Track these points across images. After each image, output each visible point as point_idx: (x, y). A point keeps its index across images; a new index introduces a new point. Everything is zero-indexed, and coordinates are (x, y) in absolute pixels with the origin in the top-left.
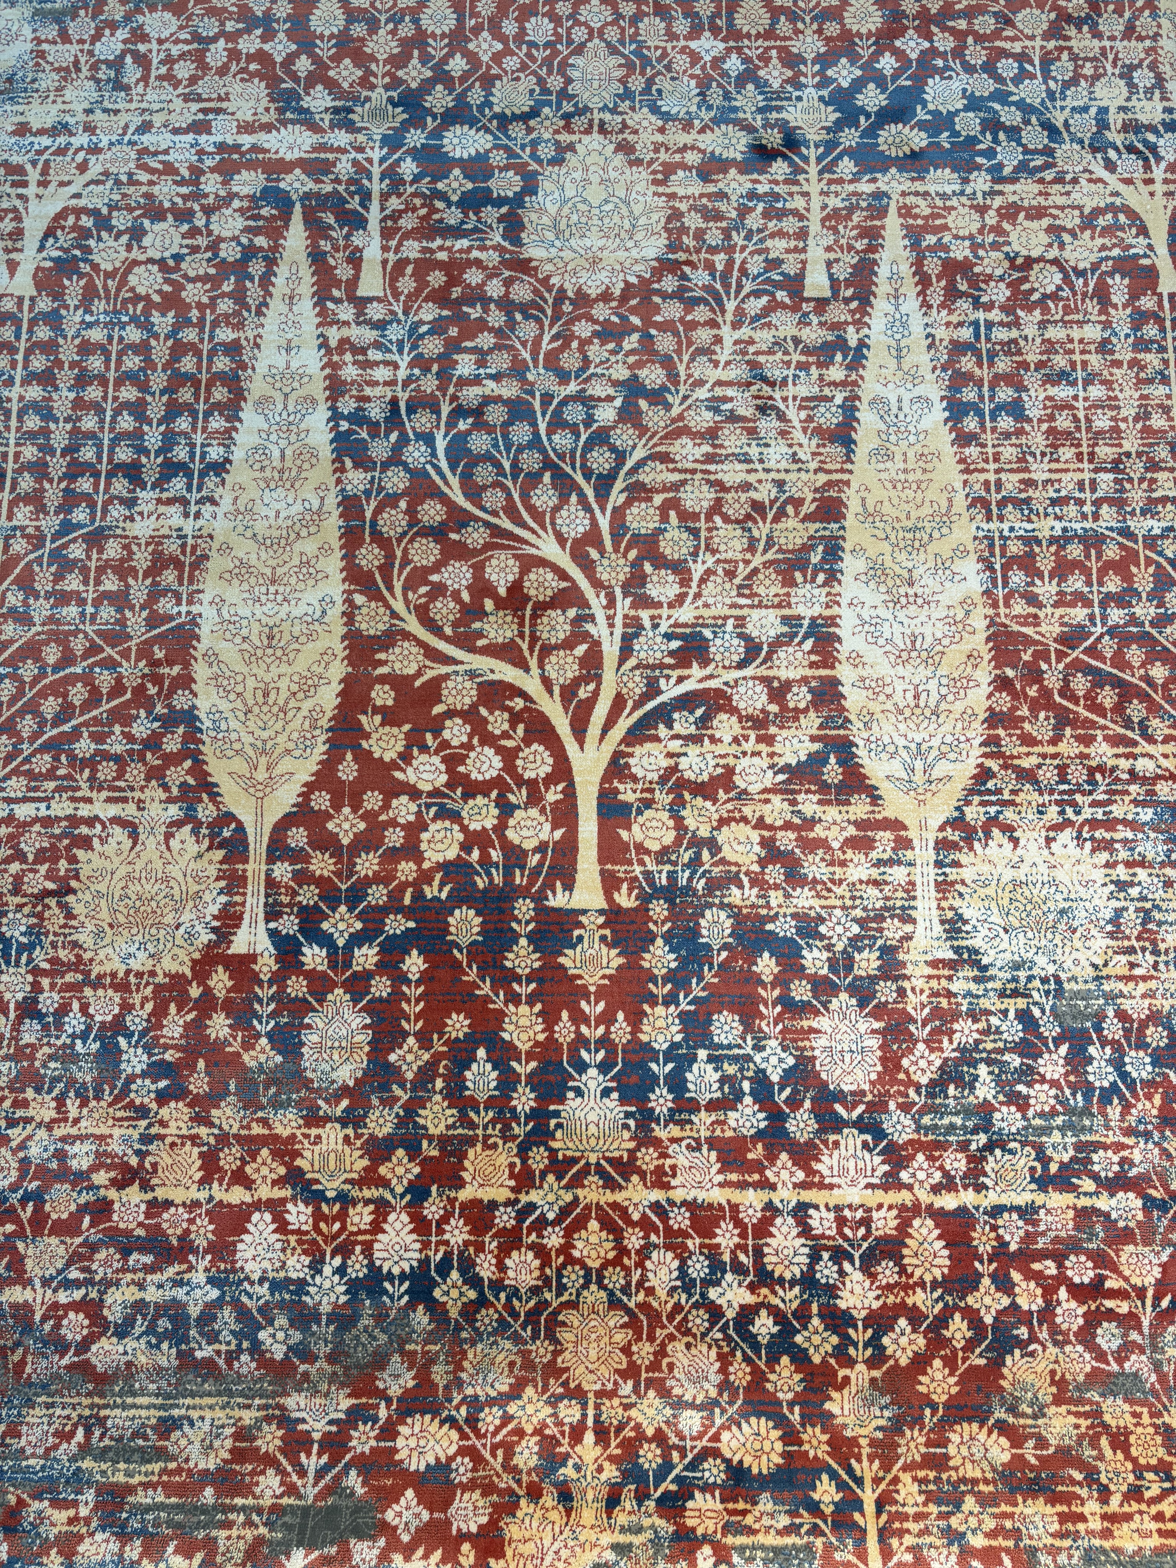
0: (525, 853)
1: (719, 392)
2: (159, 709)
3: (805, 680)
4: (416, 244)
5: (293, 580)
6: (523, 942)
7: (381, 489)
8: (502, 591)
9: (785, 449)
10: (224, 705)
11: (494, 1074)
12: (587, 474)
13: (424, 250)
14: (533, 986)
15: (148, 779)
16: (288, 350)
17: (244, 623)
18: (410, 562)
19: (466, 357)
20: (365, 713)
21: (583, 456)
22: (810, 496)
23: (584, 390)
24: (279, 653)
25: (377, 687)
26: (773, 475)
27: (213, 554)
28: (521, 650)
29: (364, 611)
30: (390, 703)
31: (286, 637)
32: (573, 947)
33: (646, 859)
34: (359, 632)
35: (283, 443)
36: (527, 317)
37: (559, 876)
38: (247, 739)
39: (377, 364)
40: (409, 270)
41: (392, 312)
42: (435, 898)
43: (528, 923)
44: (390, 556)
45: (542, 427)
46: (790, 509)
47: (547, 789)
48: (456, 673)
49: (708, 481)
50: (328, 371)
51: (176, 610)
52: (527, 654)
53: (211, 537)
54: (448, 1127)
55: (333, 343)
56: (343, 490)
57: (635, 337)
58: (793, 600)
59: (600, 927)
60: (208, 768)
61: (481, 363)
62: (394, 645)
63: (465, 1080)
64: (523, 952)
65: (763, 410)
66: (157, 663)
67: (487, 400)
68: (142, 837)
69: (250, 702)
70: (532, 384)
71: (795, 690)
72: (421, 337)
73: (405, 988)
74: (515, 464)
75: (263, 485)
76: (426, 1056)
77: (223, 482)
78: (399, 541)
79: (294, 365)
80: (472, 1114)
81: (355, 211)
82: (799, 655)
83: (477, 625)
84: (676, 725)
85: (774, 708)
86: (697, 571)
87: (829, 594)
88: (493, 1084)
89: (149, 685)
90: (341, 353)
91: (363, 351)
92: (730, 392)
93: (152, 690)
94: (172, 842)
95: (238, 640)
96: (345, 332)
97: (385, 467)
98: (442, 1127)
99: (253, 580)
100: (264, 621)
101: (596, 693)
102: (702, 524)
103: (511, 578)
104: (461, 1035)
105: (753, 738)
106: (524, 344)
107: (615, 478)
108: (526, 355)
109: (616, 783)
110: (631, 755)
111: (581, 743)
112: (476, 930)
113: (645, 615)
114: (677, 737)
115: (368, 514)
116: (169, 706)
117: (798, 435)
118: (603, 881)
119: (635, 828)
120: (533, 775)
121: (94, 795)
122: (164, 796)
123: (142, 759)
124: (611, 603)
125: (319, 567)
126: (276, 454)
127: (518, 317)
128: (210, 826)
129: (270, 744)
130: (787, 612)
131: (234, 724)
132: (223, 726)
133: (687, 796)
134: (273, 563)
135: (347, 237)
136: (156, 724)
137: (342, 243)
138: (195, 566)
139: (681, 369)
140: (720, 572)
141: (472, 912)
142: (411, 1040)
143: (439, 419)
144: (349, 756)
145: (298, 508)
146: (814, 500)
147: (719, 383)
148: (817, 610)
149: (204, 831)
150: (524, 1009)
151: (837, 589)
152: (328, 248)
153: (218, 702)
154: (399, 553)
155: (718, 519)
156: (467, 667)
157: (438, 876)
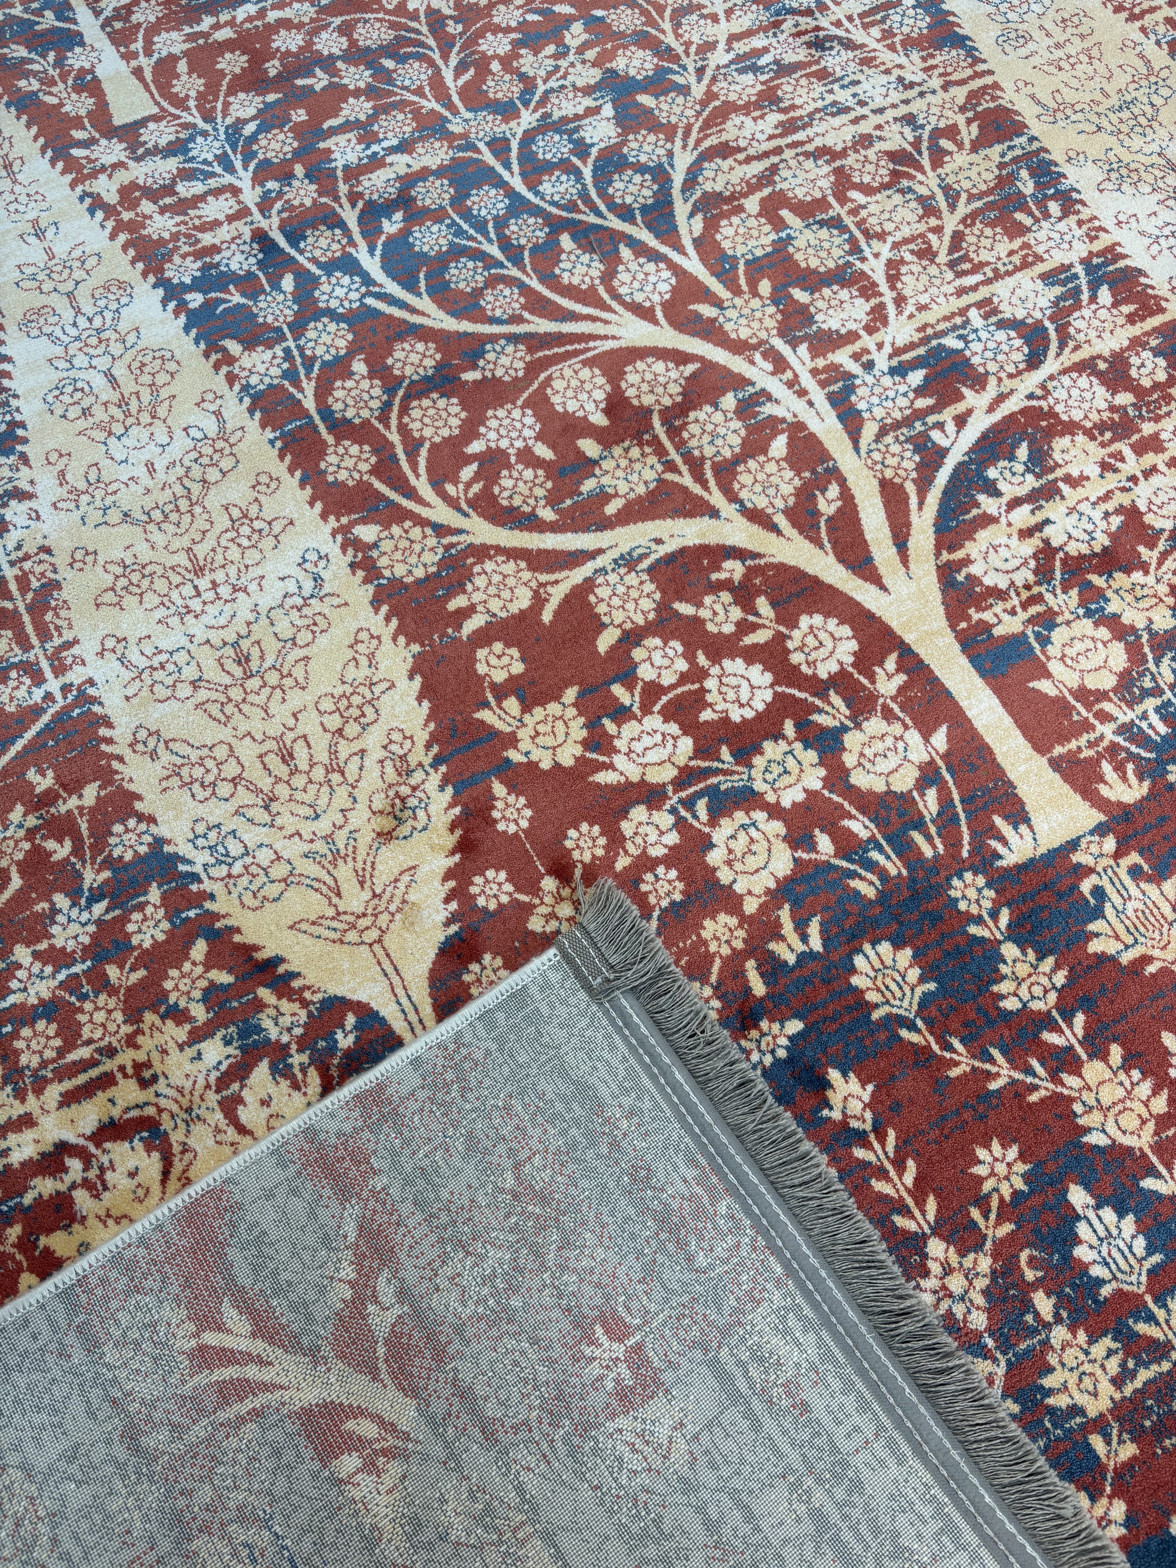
0: (905, 799)
1: (741, 47)
2: (91, 877)
3: (1136, 343)
4: (174, 35)
5: (234, 553)
6: (1010, 950)
7: (309, 362)
8: (599, 419)
9: (884, 79)
10: (216, 812)
11: (1129, 1224)
12: (625, 213)
13: (190, 38)
14: (1080, 1019)
15: (133, 1016)
16: (40, 234)
17: (181, 658)
18: (421, 441)
19: (341, 139)
20: (486, 705)
21: (602, 193)
22: (961, 120)
23: (546, 116)
24: (273, 678)
25: (481, 653)
26: (890, 114)
27: (65, 574)
28: (685, 490)
29: (387, 546)
30: (518, 668)
31: (271, 646)
32: (1098, 913)
33: (1107, 706)
34: (396, 583)
35: (103, 363)
36: (402, 59)
37: (989, 809)
38: (293, 849)
39: (201, 198)
40: (182, 66)
41: (186, 126)
42: (802, 958)
43: (994, 914)
44: (382, 448)
45: (517, 183)
46: (945, 143)
47: (873, 680)
48: (603, 571)
49: (807, 155)
50: (122, 237)
51: (38, 694)
52: (697, 489)
53: (47, 550)
54: (1117, 1382)
55: (112, 198)
56: (246, 388)
57: (577, 27)
58: (1040, 250)
59: (1118, 855)
60: (248, 937)
61: (368, 137)
62: (470, 577)
63: (1084, 1267)
64: (1022, 970)
65: (819, 44)
66: (49, 798)
67: (409, 181)
68: (176, 1138)
69: (265, 783)
70: (465, 136)
71: (1134, 360)
72: (253, 138)
73: (859, 1153)
74: (505, 244)
75: (101, 436)
76: (985, 1264)
77: (24, 459)
78: (384, 418)
79: (61, 249)
80: (1142, 1328)
81: (53, 30)
82: (1103, 313)
83: (588, 486)
84: (1002, 486)
85: (1125, 398)
86: (875, 268)
87: (1080, 223)
88: (1140, 1244)
89: (50, 845)
90: (133, 205)
91: (169, 189)
92: (758, 42)
93: (61, 850)
94: (244, 1115)
95: (184, 690)
96: (123, 177)
97: (298, 327)
98: (1106, 1388)
99: (161, 585)
100: (216, 637)
101: (847, 496)
102: (837, 209)
103: (599, 395)
104: (1019, 1184)
105: (1127, 452)
106: (419, 92)
107: (670, 204)
108: (430, 104)
109: (976, 616)
110: (967, 561)
111: (876, 580)
112: (914, 974)
113: (842, 357)
114: (1015, 503)
115: (309, 404)
116: (109, 863)
117: (886, 57)
118: (1066, 778)
119: (1054, 667)
120: (833, 667)
121: (32, 1103)
122: (182, 1033)
123: (102, 984)
124: (780, 365)
125: (267, 514)
126: (99, 382)
127: (389, 64)
128: (303, 1044)
129: (341, 839)
130: (1041, 268)
131: (251, 836)
132: (235, 848)
133: (1098, 581)
134: (185, 542)
135: (59, 62)
136: (99, 908)
137: (54, 73)
138: (38, 608)
139: (670, 39)
140: (908, 257)
141: (885, 948)
142: (936, 1248)
143: (347, 232)
144: (499, 789)
145: (181, 444)
146: (969, 122)
147: (733, 38)
148: (1081, 249)
149: (297, 1059)
150: (1094, 1070)
151: (1086, 213)
152: (35, 85)
153: (201, 810)
154: (394, 437)
155: (854, 194)
156: (614, 554)
157: (785, 914)
